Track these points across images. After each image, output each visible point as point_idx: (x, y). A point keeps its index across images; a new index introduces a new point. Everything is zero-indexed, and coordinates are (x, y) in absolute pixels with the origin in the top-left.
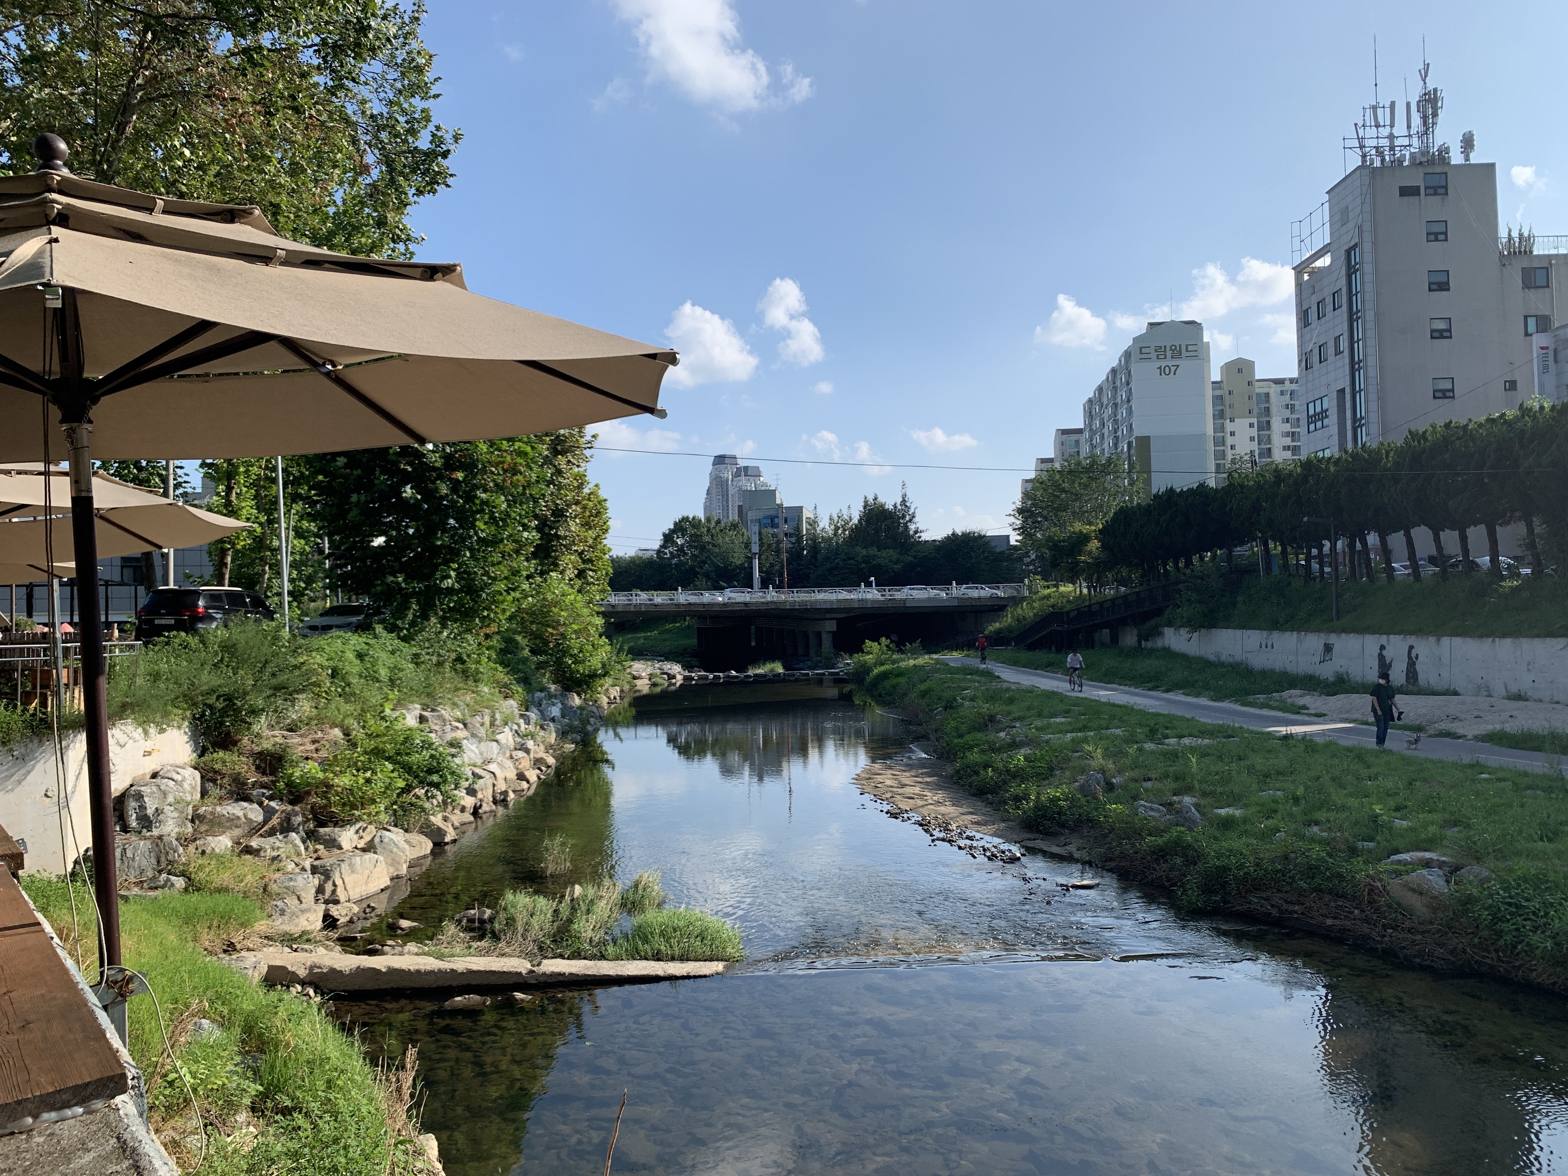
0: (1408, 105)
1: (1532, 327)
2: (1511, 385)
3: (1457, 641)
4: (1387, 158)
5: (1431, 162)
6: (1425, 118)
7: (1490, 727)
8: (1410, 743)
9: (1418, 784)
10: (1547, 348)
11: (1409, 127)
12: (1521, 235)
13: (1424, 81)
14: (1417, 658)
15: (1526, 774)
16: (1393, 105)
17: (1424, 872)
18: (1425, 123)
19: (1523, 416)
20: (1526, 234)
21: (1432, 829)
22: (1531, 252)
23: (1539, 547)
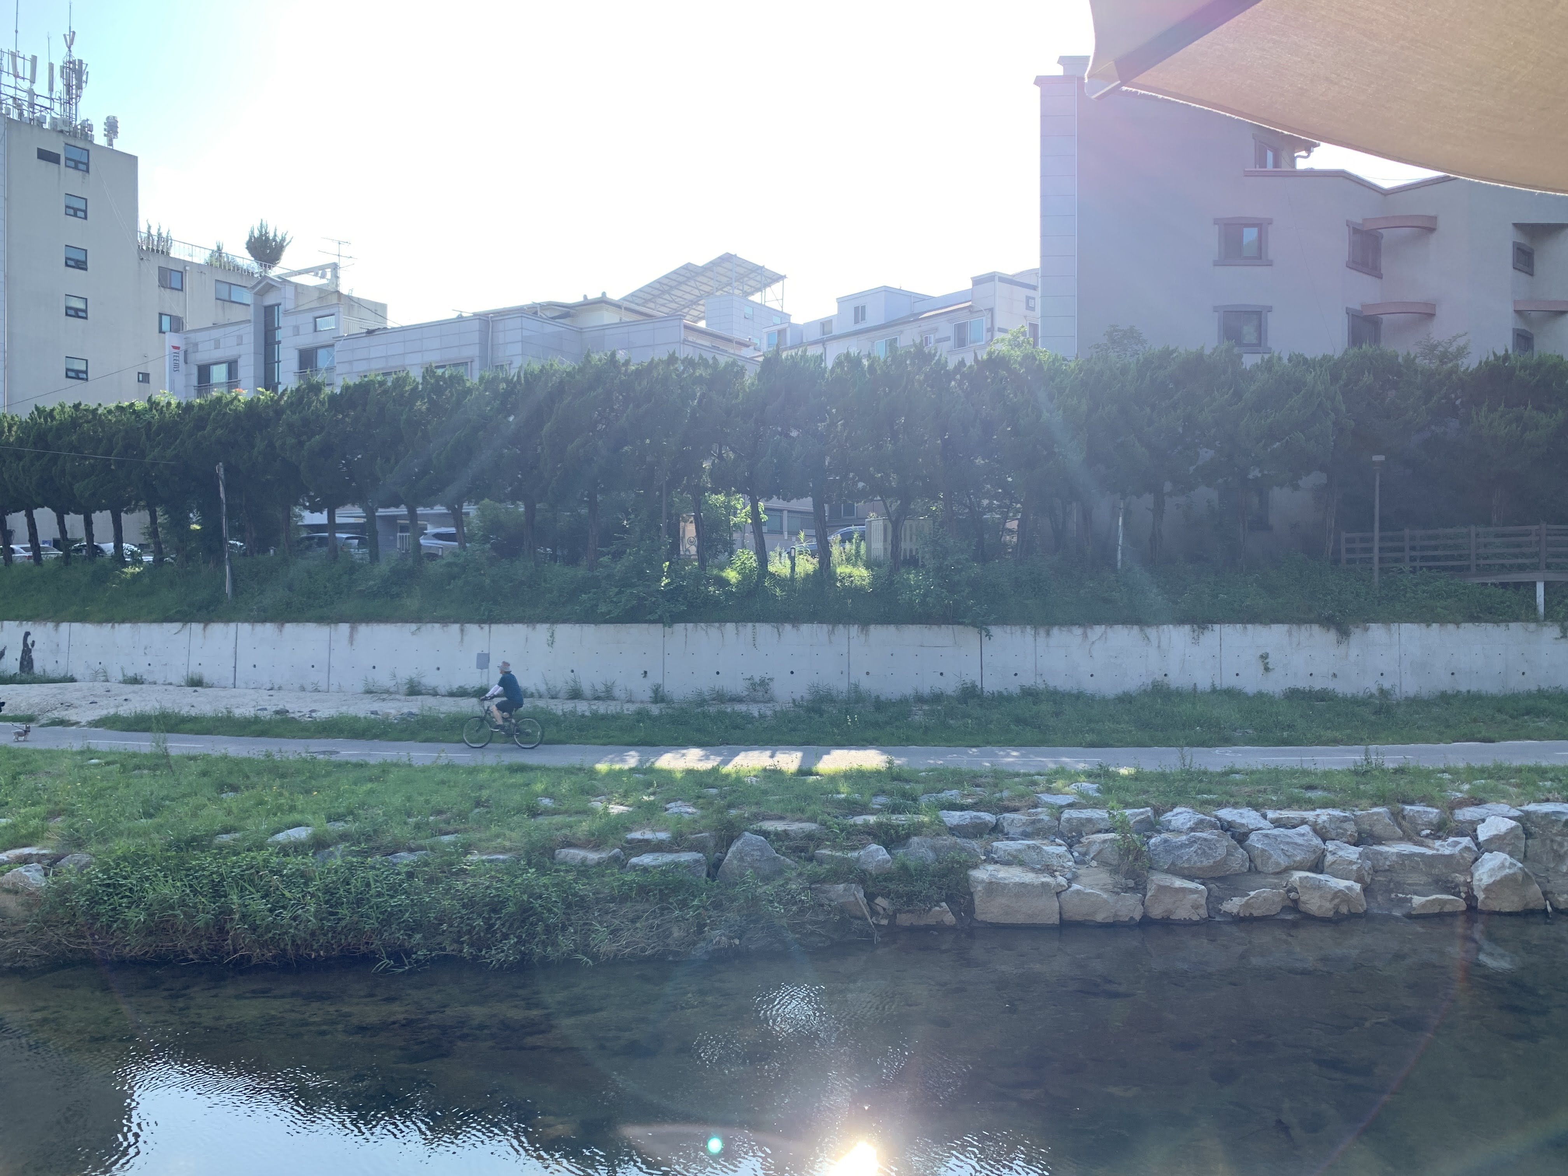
0: (51, 67)
1: (166, 326)
2: (145, 378)
3: (76, 626)
4: (26, 113)
5: (73, 133)
6: (68, 86)
7: (104, 713)
8: (19, 734)
9: (22, 777)
10: (178, 348)
11: (51, 89)
12: (159, 235)
13: (69, 48)
14: (33, 645)
15: (134, 755)
16: (34, 59)
17: (21, 869)
18: (68, 92)
19: (151, 409)
20: (164, 235)
21: (34, 823)
22: (168, 254)
23: (161, 536)
